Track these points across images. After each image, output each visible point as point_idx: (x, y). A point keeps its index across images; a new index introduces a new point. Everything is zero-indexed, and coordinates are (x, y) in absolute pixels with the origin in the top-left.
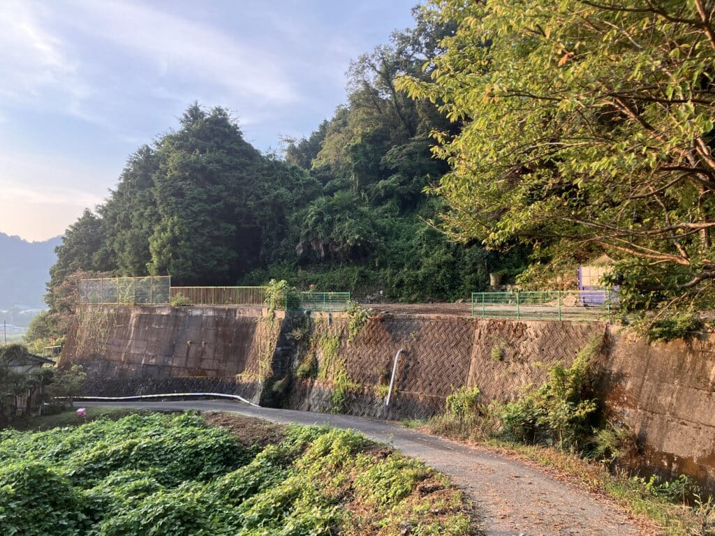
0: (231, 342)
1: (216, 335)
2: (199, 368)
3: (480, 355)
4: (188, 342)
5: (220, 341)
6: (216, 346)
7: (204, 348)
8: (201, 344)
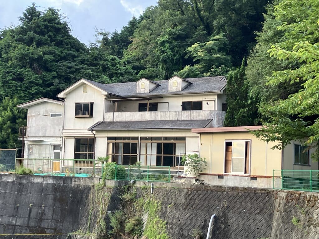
0: (67, 205)
1: (55, 199)
2: (39, 227)
3: (280, 220)
4: (31, 205)
5: (58, 204)
6: (54, 209)
7: (44, 210)
8: (41, 206)
